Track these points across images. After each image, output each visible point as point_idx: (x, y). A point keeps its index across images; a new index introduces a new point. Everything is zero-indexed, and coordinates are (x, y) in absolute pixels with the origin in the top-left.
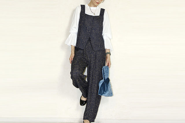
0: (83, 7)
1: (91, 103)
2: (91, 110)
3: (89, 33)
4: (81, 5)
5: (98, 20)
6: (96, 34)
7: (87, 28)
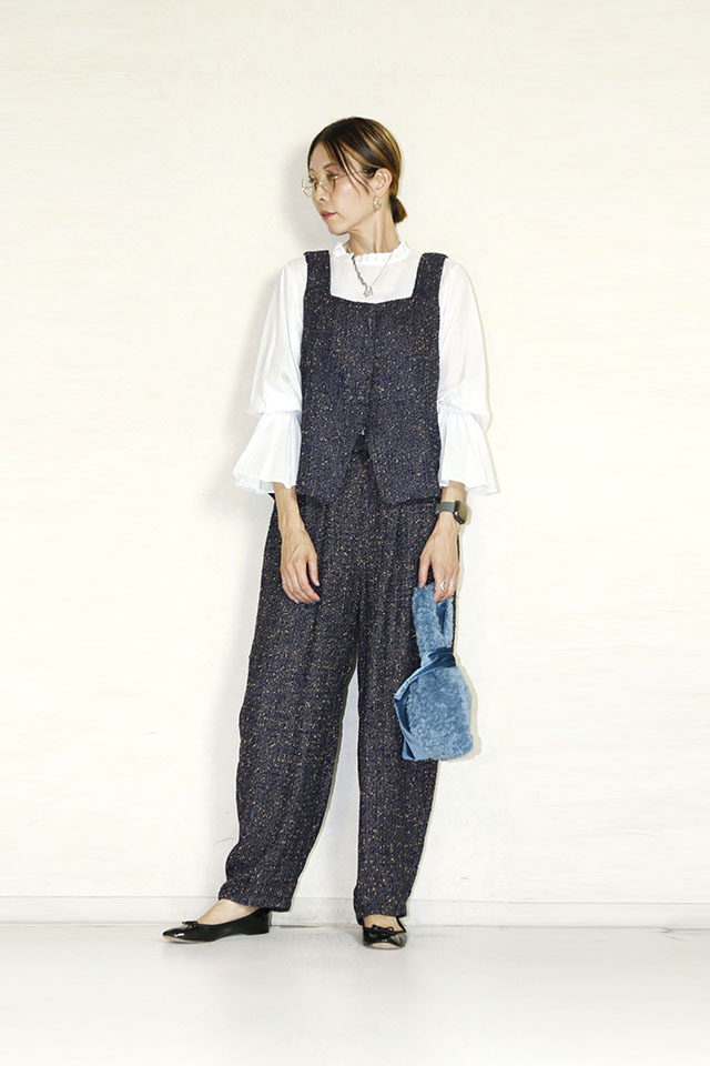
0: (318, 264)
1: (380, 813)
2: (387, 853)
3: (360, 403)
4: (309, 256)
5: (404, 320)
6: (398, 404)
7: (342, 377)
